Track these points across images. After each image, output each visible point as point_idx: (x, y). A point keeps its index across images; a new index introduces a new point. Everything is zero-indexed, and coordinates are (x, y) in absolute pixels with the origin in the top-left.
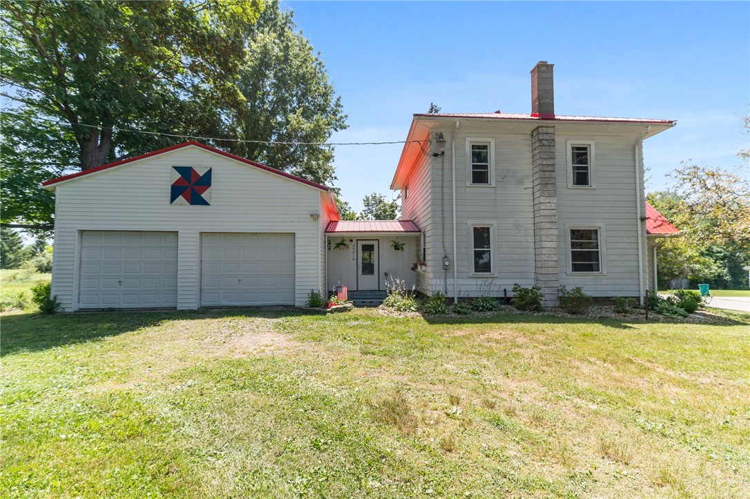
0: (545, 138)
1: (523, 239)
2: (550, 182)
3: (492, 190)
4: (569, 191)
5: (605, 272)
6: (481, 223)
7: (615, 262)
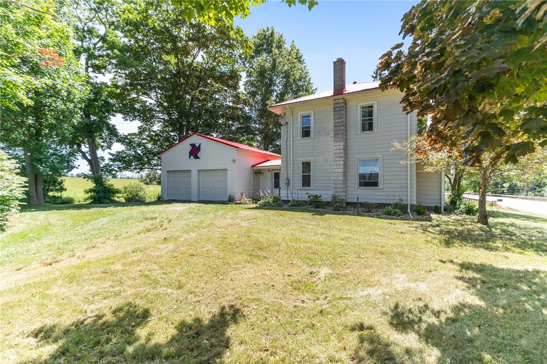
0: (337, 106)
1: (329, 167)
2: (339, 133)
3: (312, 141)
4: (359, 136)
5: (381, 187)
6: (306, 160)
7: (389, 181)
